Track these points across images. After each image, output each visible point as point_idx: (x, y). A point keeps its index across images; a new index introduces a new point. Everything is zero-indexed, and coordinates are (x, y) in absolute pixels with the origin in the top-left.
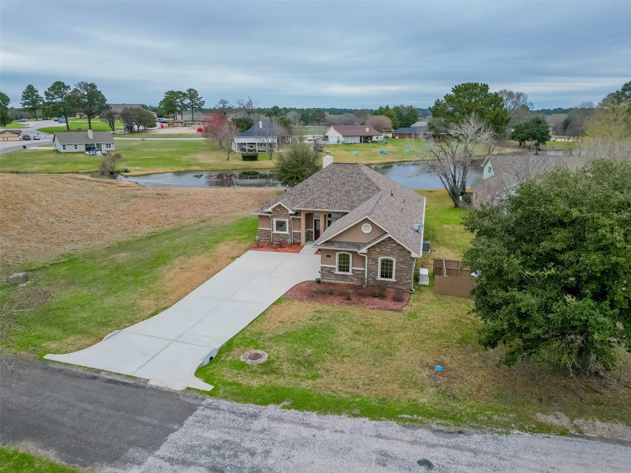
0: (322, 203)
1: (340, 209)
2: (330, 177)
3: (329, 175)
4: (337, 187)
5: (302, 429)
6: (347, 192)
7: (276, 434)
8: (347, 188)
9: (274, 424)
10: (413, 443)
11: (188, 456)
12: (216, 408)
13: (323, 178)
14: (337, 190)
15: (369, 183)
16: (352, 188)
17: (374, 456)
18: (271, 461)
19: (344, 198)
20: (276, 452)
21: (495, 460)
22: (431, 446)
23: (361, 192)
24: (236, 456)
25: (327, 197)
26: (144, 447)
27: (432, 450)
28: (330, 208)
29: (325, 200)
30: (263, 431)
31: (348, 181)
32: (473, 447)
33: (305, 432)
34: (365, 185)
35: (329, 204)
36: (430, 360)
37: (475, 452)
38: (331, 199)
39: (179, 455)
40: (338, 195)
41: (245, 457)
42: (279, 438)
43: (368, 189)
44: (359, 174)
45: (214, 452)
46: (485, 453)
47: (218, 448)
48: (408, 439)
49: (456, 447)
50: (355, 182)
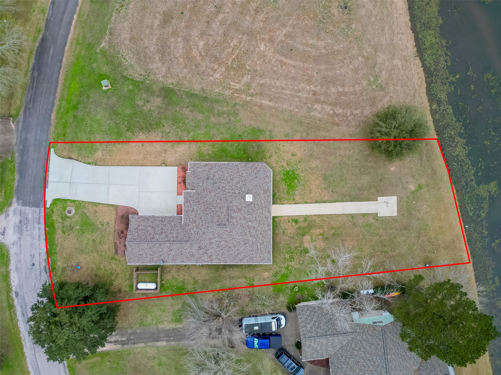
0: (187, 207)
1: (184, 218)
2: (217, 206)
3: (219, 205)
4: (198, 214)
5: (38, 236)
6: (195, 221)
7: (34, 231)
8: (198, 221)
9: (37, 229)
10: (40, 262)
11: (23, 214)
12: (40, 212)
13: (216, 201)
14: (196, 215)
15: (201, 234)
16: (198, 224)
17: (33, 254)
18: (25, 232)
19: (191, 220)
20: (28, 232)
21: (39, 279)
22: (40, 266)
23: (195, 230)
24: (25, 224)
25: (191, 209)
26: (23, 203)
27: (38, 266)
28: (184, 212)
29: (189, 208)
30: (34, 227)
31: (202, 221)
32: (42, 275)
33: (37, 237)
34: (200, 232)
35: (187, 211)
37: (40, 275)
38: (190, 212)
39: (22, 212)
40: (193, 216)
41: (25, 226)
42: (33, 232)
43: (198, 234)
44: (208, 227)
45: (25, 219)
46: (41, 277)
47: (26, 219)
48: (41, 261)
49: (41, 271)
50: (202, 225)
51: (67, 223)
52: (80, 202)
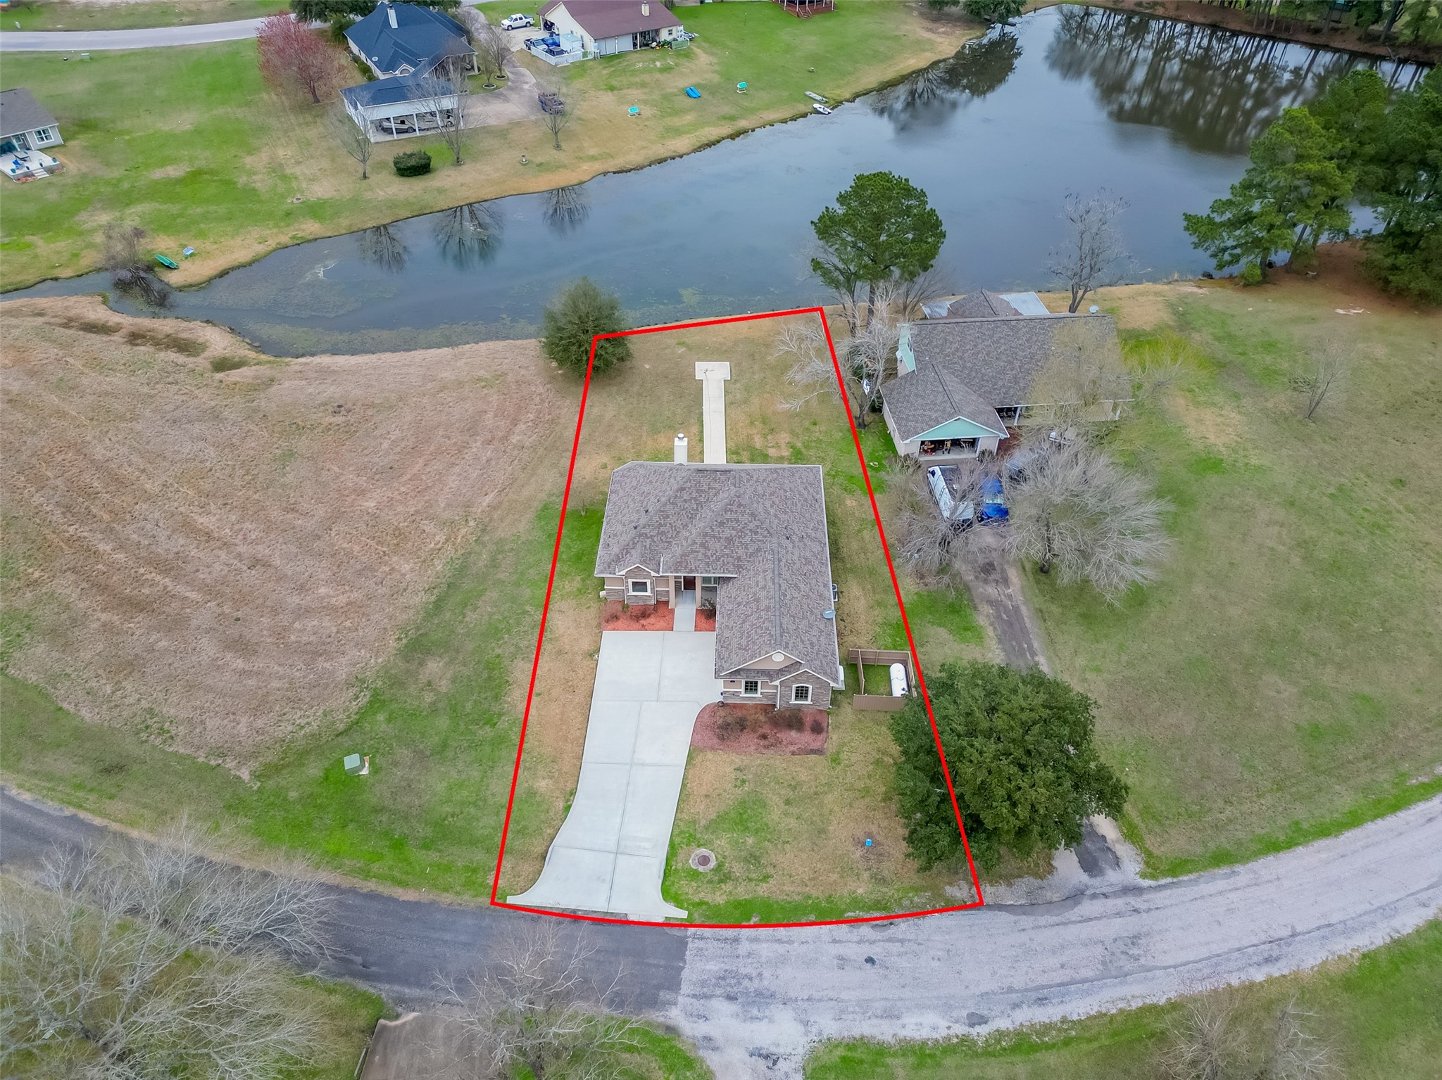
0: (698, 563)
1: (724, 572)
2: (695, 499)
3: (694, 495)
4: (713, 530)
5: (776, 946)
6: (729, 540)
7: (760, 956)
8: (727, 533)
9: (755, 946)
10: (860, 942)
11: (705, 990)
12: (702, 938)
13: (685, 501)
14: (714, 537)
15: (757, 523)
16: (734, 533)
17: (835, 962)
18: (766, 983)
19: (727, 551)
20: (766, 974)
21: (915, 947)
22: (872, 942)
23: (747, 539)
24: (740, 984)
25: (702, 550)
26: (668, 989)
27: (874, 946)
28: (709, 572)
29: (700, 556)
30: (749, 955)
31: (727, 520)
32: (901, 937)
33: (781, 949)
34: (751, 526)
35: (708, 564)
36: (860, 833)
37: (902, 941)
38: (709, 553)
39: (698, 991)
40: (718, 545)
41: (746, 982)
42: (763, 959)
43: (756, 533)
44: (740, 505)
45: (723, 983)
46: (909, 941)
47: (723, 978)
48: (855, 939)
49: (890, 940)
50: (737, 520)
51: (737, 869)
52: (676, 832)
